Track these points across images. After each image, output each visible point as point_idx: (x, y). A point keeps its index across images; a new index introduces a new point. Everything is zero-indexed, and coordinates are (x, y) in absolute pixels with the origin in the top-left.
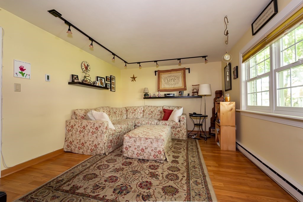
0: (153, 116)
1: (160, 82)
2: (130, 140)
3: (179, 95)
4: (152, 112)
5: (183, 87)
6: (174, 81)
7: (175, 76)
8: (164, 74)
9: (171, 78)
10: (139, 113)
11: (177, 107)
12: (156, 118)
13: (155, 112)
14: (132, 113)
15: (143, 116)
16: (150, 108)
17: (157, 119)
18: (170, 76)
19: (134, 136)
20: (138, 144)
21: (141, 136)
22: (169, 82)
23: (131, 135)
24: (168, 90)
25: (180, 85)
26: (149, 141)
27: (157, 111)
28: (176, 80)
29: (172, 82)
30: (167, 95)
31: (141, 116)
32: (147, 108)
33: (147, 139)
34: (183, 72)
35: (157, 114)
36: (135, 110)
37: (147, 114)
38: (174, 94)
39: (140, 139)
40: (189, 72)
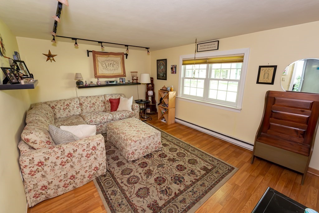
0: (96, 108)
1: (97, 67)
2: (136, 144)
3: (120, 82)
4: (93, 104)
5: (123, 74)
6: (113, 66)
7: (114, 61)
8: (101, 57)
9: (110, 63)
10: (75, 108)
11: (119, 94)
12: (100, 110)
13: (98, 103)
14: (64, 109)
15: (82, 110)
16: (89, 99)
17: (102, 110)
18: (108, 60)
19: (138, 139)
20: (143, 144)
21: (144, 137)
22: (107, 66)
23: (135, 139)
24: (108, 76)
25: (120, 71)
26: (151, 138)
27: (100, 102)
28: (116, 66)
29: (111, 68)
30: (110, 83)
31: (79, 111)
32: (85, 100)
33: (149, 137)
34: (122, 57)
35: (100, 105)
36: (68, 105)
37: (88, 108)
38: (117, 82)
39: (144, 139)
40: (127, 58)
